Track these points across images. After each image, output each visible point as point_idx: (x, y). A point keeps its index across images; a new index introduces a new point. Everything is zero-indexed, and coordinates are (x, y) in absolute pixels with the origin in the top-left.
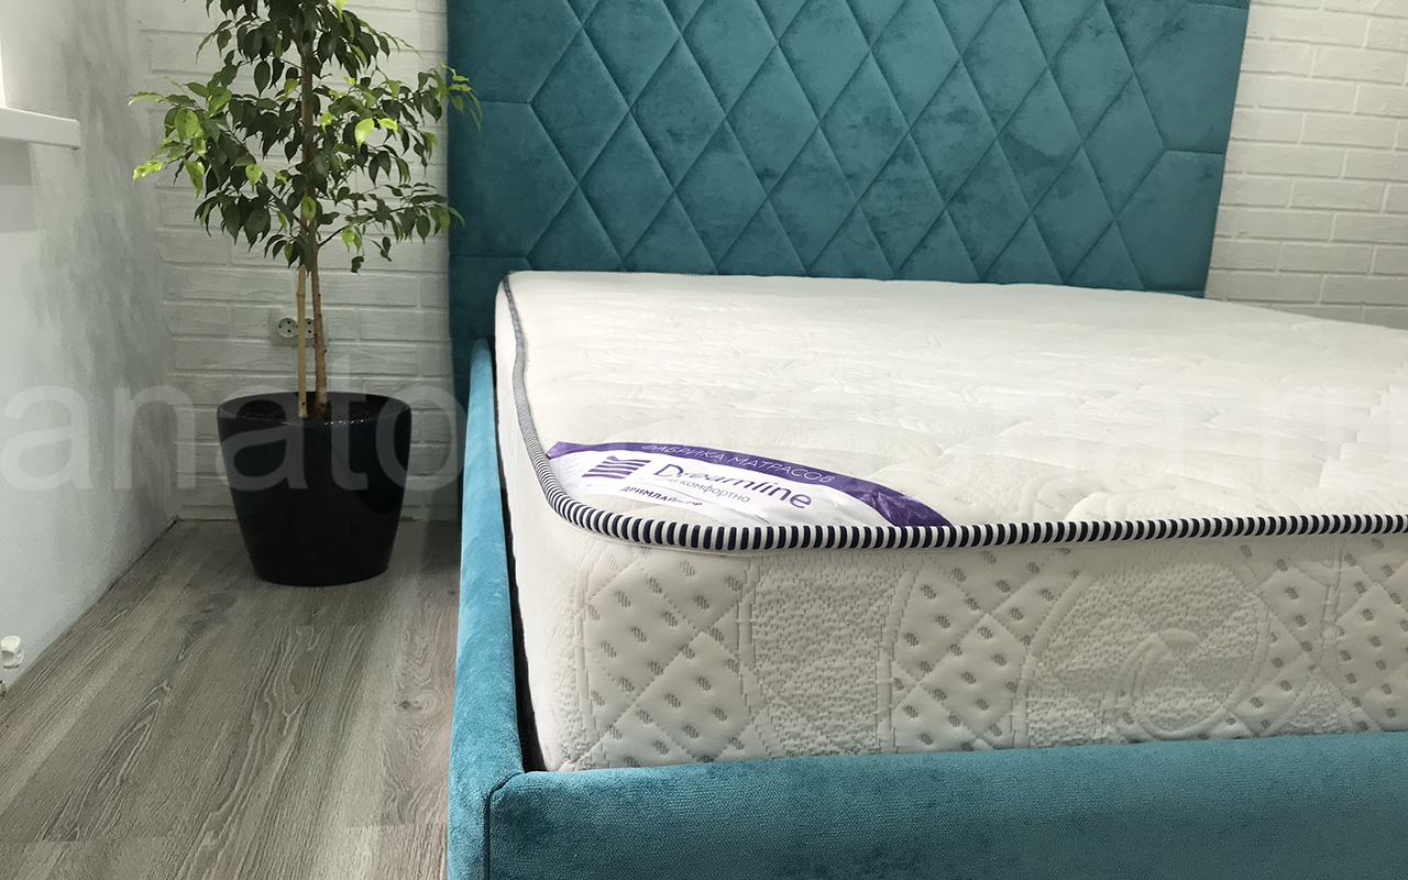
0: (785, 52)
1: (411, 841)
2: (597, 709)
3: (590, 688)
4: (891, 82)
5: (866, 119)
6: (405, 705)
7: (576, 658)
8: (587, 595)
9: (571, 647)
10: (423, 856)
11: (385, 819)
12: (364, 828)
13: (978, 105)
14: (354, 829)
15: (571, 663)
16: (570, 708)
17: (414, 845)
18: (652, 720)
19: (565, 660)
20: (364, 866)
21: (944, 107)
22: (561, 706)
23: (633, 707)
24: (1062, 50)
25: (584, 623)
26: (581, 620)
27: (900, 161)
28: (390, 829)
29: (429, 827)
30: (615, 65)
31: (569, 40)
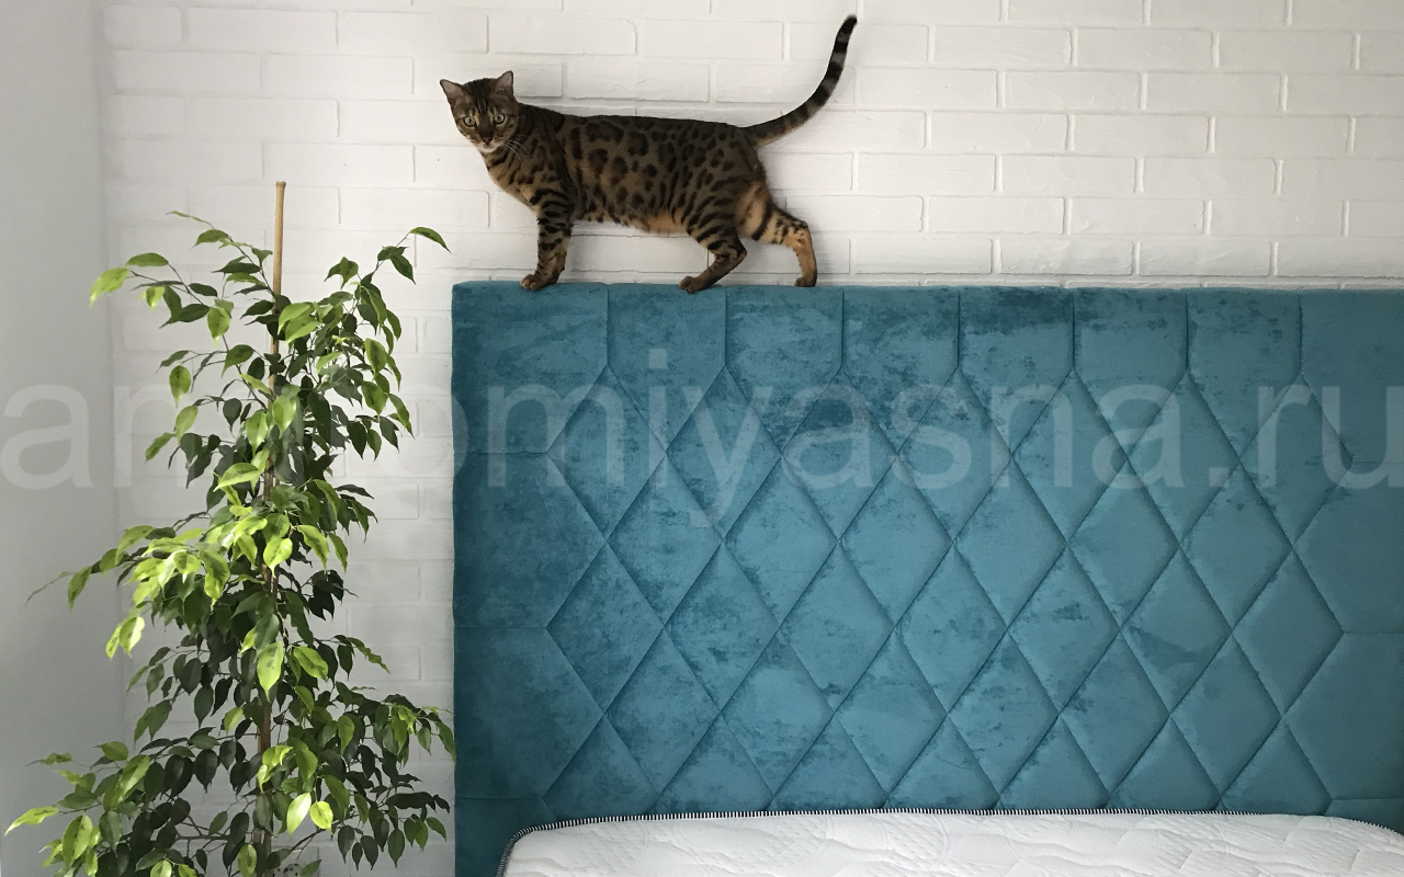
5: (952, 623)
21: (1047, 605)
27: (996, 666)
30: (645, 581)
31: (591, 558)
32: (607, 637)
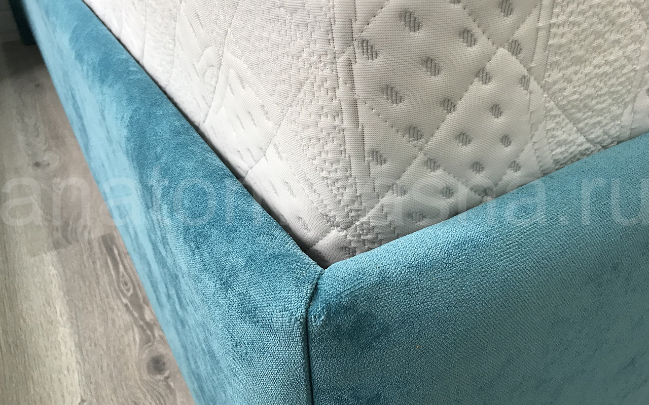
1: (82, 255)
2: (375, 169)
3: (367, 148)
6: (37, 165)
7: (345, 116)
8: (356, 26)
9: (335, 102)
10: (94, 263)
11: (57, 246)
12: (44, 255)
14: (37, 258)
15: (337, 122)
16: (339, 174)
17: (85, 257)
18: (438, 167)
19: (326, 122)
20: (55, 281)
22: (324, 174)
23: (421, 157)
25: (354, 67)
26: (350, 64)
28: (63, 250)
29: (90, 243)
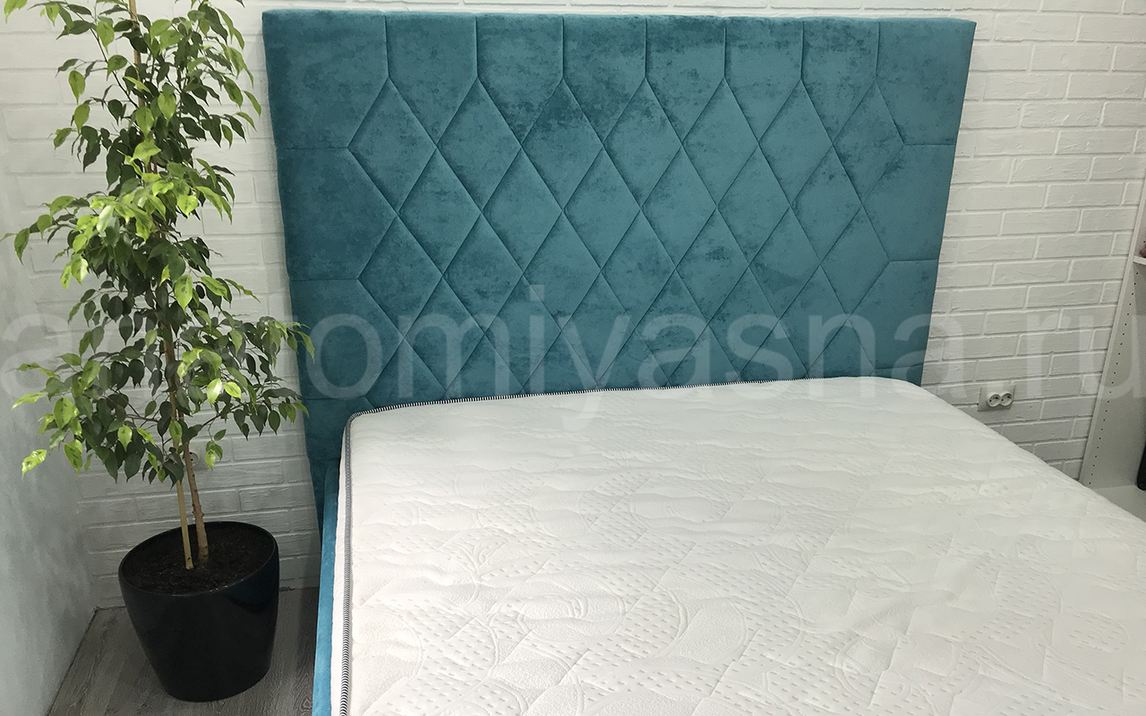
0: (569, 218)
4: (658, 233)
5: (639, 264)
13: (731, 244)
21: (703, 249)
24: (801, 193)
27: (668, 294)
30: (427, 243)
31: (387, 227)
32: (403, 284)
